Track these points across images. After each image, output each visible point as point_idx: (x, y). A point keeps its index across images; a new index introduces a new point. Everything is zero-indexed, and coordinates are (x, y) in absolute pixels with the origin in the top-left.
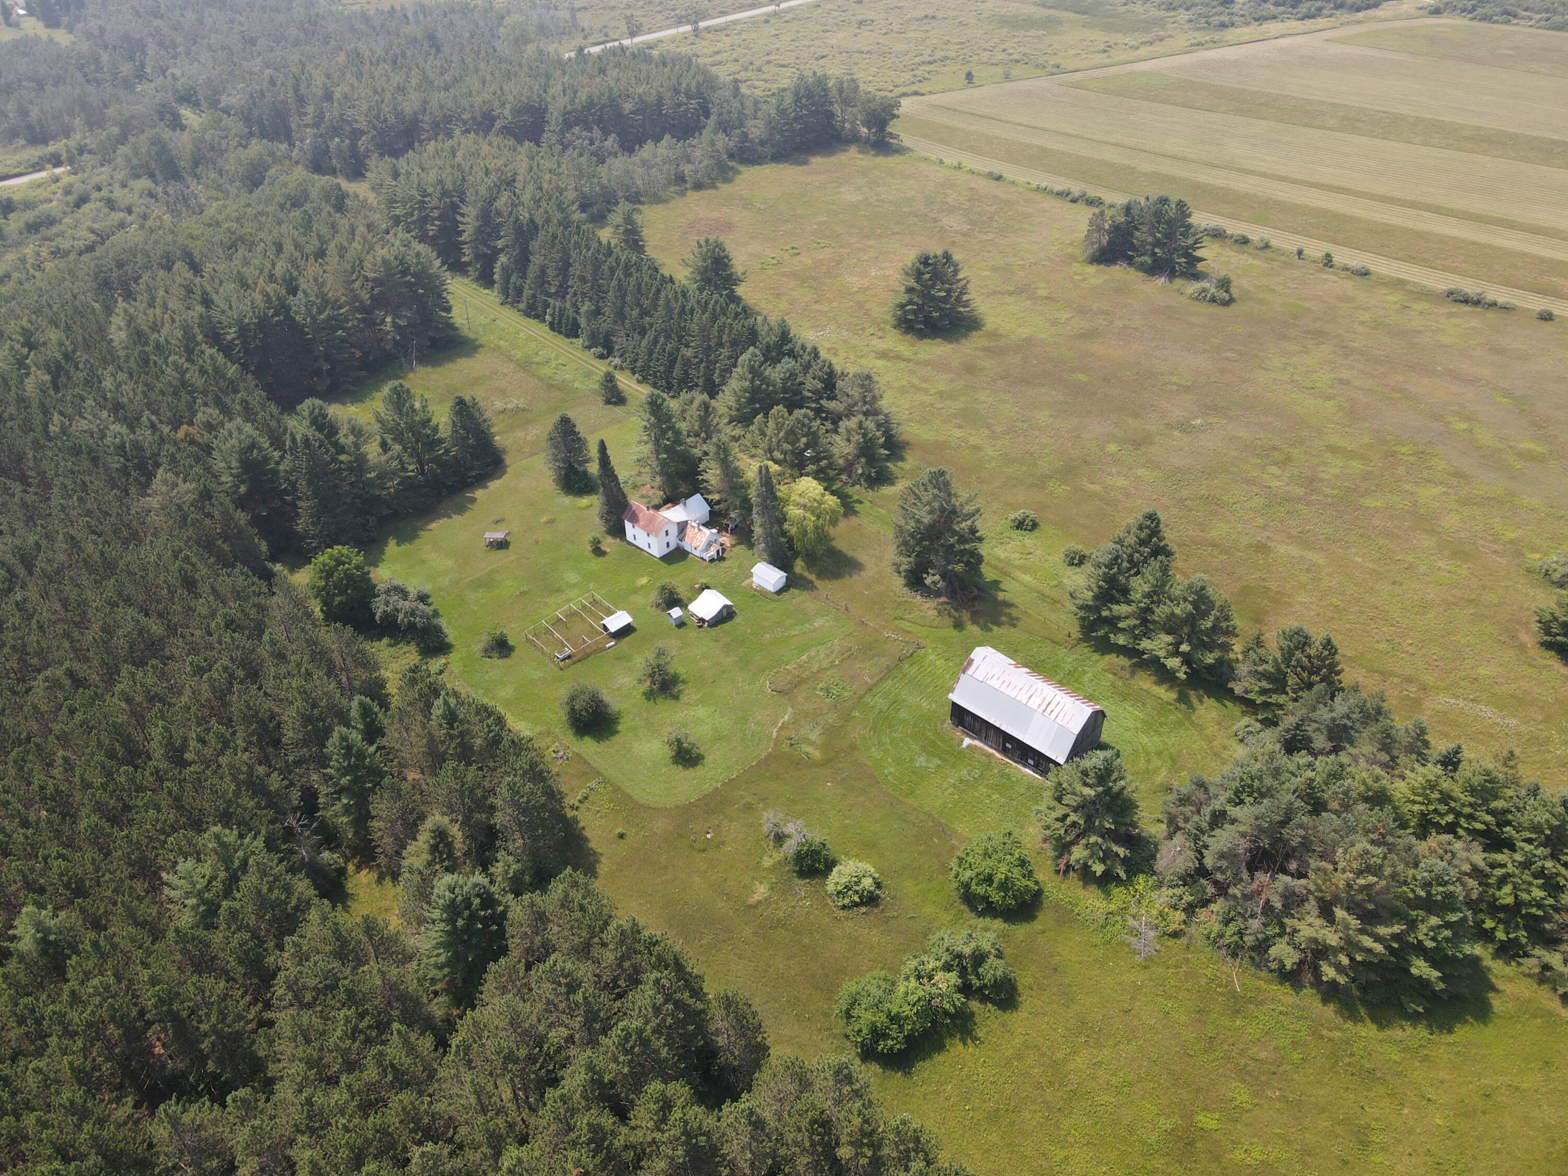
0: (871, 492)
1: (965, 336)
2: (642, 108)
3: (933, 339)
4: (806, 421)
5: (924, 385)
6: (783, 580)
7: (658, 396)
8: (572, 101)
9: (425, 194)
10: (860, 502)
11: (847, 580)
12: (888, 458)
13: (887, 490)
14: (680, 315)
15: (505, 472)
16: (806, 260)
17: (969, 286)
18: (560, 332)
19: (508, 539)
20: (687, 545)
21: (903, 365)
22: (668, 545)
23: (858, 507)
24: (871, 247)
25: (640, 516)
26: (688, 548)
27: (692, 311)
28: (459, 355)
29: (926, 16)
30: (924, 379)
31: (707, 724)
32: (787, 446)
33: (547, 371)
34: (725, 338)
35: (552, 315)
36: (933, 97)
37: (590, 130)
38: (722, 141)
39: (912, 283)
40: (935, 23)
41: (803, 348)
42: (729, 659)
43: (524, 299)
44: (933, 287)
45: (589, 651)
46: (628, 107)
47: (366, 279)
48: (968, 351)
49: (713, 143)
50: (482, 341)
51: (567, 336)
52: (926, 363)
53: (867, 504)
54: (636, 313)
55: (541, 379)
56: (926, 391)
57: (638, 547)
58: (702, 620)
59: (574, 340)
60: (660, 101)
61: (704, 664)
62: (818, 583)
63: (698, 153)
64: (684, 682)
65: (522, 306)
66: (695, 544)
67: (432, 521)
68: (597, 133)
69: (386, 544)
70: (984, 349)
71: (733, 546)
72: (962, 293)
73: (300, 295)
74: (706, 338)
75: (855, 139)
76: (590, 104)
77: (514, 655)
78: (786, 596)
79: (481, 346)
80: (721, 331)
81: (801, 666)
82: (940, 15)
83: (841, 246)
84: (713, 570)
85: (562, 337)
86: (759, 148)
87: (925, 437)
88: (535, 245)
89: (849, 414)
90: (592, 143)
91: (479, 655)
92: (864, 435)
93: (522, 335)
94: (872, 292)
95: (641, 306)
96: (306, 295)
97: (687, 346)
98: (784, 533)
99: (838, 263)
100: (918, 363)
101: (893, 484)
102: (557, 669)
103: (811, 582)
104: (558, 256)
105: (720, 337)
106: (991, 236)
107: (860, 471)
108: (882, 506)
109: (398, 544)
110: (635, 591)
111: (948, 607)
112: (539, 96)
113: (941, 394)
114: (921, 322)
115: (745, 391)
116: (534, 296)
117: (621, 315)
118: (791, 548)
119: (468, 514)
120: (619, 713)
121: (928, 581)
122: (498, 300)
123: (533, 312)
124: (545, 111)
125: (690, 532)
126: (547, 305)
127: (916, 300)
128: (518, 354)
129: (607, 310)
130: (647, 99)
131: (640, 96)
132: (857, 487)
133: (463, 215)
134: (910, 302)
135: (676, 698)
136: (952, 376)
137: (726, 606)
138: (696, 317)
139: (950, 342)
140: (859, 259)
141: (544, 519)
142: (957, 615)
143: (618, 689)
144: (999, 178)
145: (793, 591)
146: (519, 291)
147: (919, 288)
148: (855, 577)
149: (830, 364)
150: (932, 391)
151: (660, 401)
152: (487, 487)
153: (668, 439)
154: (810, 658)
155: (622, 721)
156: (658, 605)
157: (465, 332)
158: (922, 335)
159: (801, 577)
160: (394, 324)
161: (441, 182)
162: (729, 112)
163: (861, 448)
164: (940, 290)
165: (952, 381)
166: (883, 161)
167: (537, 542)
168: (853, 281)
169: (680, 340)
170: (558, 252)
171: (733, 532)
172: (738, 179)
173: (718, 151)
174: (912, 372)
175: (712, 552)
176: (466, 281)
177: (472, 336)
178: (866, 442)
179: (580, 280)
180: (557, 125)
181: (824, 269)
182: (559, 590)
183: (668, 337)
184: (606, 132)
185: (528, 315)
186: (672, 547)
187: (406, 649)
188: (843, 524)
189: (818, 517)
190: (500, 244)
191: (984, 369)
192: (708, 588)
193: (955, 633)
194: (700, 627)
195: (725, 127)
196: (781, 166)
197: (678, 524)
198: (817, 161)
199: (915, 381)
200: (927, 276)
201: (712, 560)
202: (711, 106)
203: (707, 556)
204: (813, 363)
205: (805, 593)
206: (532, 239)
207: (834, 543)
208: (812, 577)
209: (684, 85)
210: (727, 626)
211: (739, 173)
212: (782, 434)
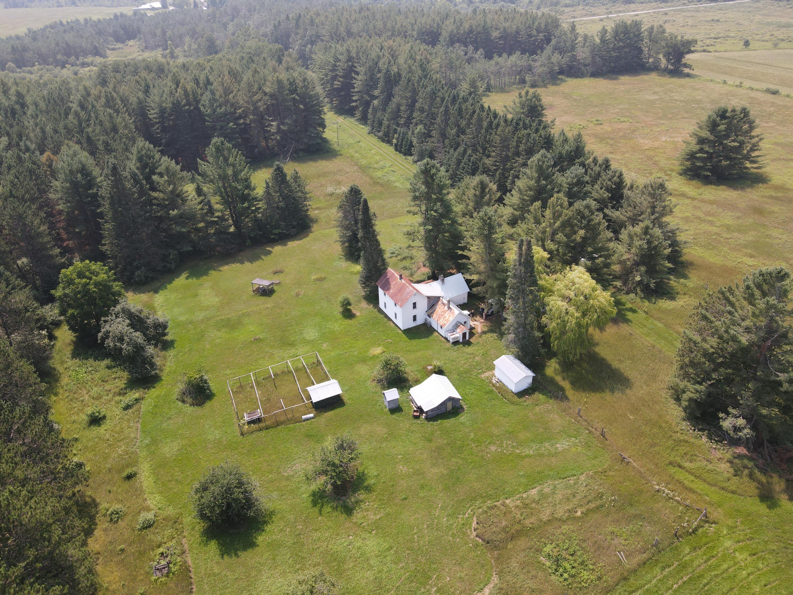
0: (647, 303)
1: (751, 186)
2: (505, 36)
3: (718, 185)
4: (587, 213)
5: (710, 218)
6: (530, 380)
7: (433, 167)
8: (458, 28)
9: (337, 60)
10: (634, 311)
11: (607, 396)
12: (671, 271)
13: (665, 304)
14: (487, 131)
15: (307, 235)
16: (607, 128)
17: (761, 144)
18: (400, 152)
19: (275, 288)
20: (434, 322)
21: (687, 201)
22: (415, 318)
23: (630, 315)
24: (663, 124)
25: (392, 284)
26: (434, 326)
27: (498, 125)
28: (322, 159)
29: (713, 20)
30: (708, 214)
31: (371, 567)
32: (560, 236)
33: (379, 174)
34: (522, 147)
35: (397, 139)
36: (717, 54)
37: (467, 47)
38: (556, 58)
39: (705, 134)
40: (719, 23)
41: (595, 161)
42: (435, 470)
43: (383, 129)
44: (727, 136)
45: (283, 418)
46: (495, 34)
47: (265, 94)
48: (755, 197)
49: (549, 58)
50: (343, 152)
51: (405, 154)
52: (711, 203)
53: (641, 314)
54: (454, 132)
55: (371, 178)
56: (711, 223)
57: (386, 316)
58: (420, 409)
59: (409, 157)
60: (518, 32)
61: (402, 468)
62: (570, 392)
63: (538, 64)
64: (368, 489)
65: (381, 134)
66: (441, 322)
67: (227, 264)
68: (471, 48)
69: (178, 276)
70: (771, 197)
71: (484, 333)
72: (752, 150)
73: (208, 93)
74: (507, 147)
75: (655, 68)
76: (471, 31)
77: (208, 404)
78: (528, 400)
79: (341, 155)
80: (519, 141)
81: (526, 506)
82: (721, 20)
83: (637, 122)
84: (455, 353)
85: (401, 155)
86: (583, 68)
87: (711, 260)
88: (396, 90)
89: (634, 221)
90: (466, 54)
91: (175, 396)
92: (649, 242)
93: (373, 151)
94: (661, 151)
95: (459, 126)
96: (213, 93)
97: (489, 156)
98: (541, 328)
99: (634, 131)
100: (703, 201)
101: (672, 298)
102: (238, 433)
103: (562, 389)
104: (409, 95)
105: (518, 146)
106: (771, 124)
107: (638, 278)
108: (659, 319)
109: (187, 278)
110: (364, 360)
111: (750, 464)
112: (438, 25)
113: (728, 228)
114: (709, 170)
115: (530, 189)
116: (389, 126)
117: (443, 135)
118: (546, 344)
119: (257, 263)
120: (272, 513)
121: (727, 424)
122: (368, 131)
123: (386, 139)
124: (440, 35)
125: (439, 308)
126: (395, 131)
127: (707, 149)
128: (364, 162)
129: (434, 133)
130: (509, 31)
131: (504, 28)
132: (632, 295)
133: (357, 73)
134: (701, 151)
135: (349, 511)
136: (739, 214)
137: (451, 399)
138: (500, 129)
139: (735, 188)
140: (651, 130)
141: (314, 277)
142: (763, 479)
143: (288, 478)
144: (775, 93)
145: (539, 396)
146: (380, 124)
147: (712, 138)
148: (618, 394)
149: (621, 175)
150: (718, 224)
151: (433, 171)
152: (285, 245)
153: (436, 211)
154: (543, 496)
155: (268, 528)
156: (379, 381)
157: (336, 147)
158: (707, 181)
159: (552, 381)
160: (278, 128)
161: (348, 51)
162: (565, 41)
163: (642, 256)
164: (734, 141)
165: (738, 218)
166: (676, 81)
167: (298, 295)
168: (646, 143)
169: (484, 153)
170: (410, 92)
171: (488, 317)
172: (563, 84)
173: (553, 63)
174: (695, 207)
175: (458, 335)
176: (352, 120)
177: (337, 148)
178: (649, 249)
179: (420, 111)
180: (445, 41)
181: (621, 134)
182: (292, 345)
183: (475, 150)
184: (476, 49)
185: (383, 141)
186: (420, 321)
187: (120, 373)
188: (611, 330)
189: (584, 314)
190: (376, 93)
191: (773, 212)
192: (440, 372)
193: (763, 508)
194: (416, 417)
195: (560, 50)
196: (597, 79)
197: (429, 298)
198: (624, 79)
199: (700, 214)
200: (722, 127)
201: (456, 343)
202: (553, 37)
203: (451, 337)
204: (603, 174)
205: (551, 401)
206: (396, 86)
207: (597, 349)
208: (566, 385)
209: (536, 24)
210: (448, 423)
211: (566, 81)
212: (558, 224)
